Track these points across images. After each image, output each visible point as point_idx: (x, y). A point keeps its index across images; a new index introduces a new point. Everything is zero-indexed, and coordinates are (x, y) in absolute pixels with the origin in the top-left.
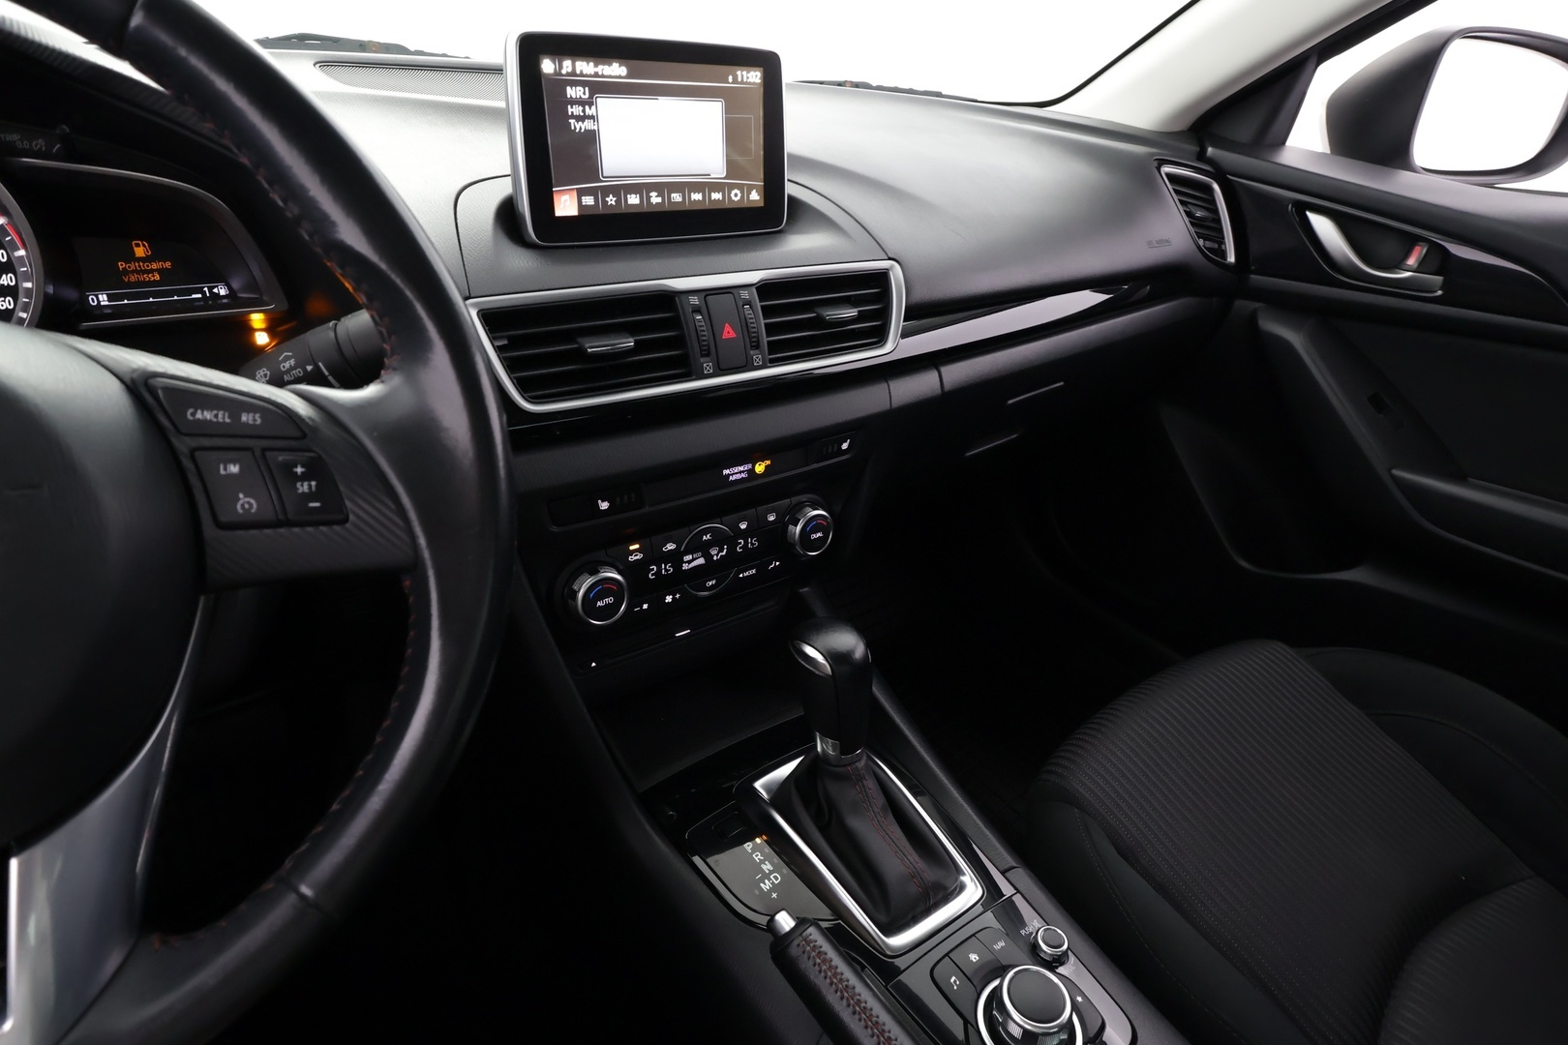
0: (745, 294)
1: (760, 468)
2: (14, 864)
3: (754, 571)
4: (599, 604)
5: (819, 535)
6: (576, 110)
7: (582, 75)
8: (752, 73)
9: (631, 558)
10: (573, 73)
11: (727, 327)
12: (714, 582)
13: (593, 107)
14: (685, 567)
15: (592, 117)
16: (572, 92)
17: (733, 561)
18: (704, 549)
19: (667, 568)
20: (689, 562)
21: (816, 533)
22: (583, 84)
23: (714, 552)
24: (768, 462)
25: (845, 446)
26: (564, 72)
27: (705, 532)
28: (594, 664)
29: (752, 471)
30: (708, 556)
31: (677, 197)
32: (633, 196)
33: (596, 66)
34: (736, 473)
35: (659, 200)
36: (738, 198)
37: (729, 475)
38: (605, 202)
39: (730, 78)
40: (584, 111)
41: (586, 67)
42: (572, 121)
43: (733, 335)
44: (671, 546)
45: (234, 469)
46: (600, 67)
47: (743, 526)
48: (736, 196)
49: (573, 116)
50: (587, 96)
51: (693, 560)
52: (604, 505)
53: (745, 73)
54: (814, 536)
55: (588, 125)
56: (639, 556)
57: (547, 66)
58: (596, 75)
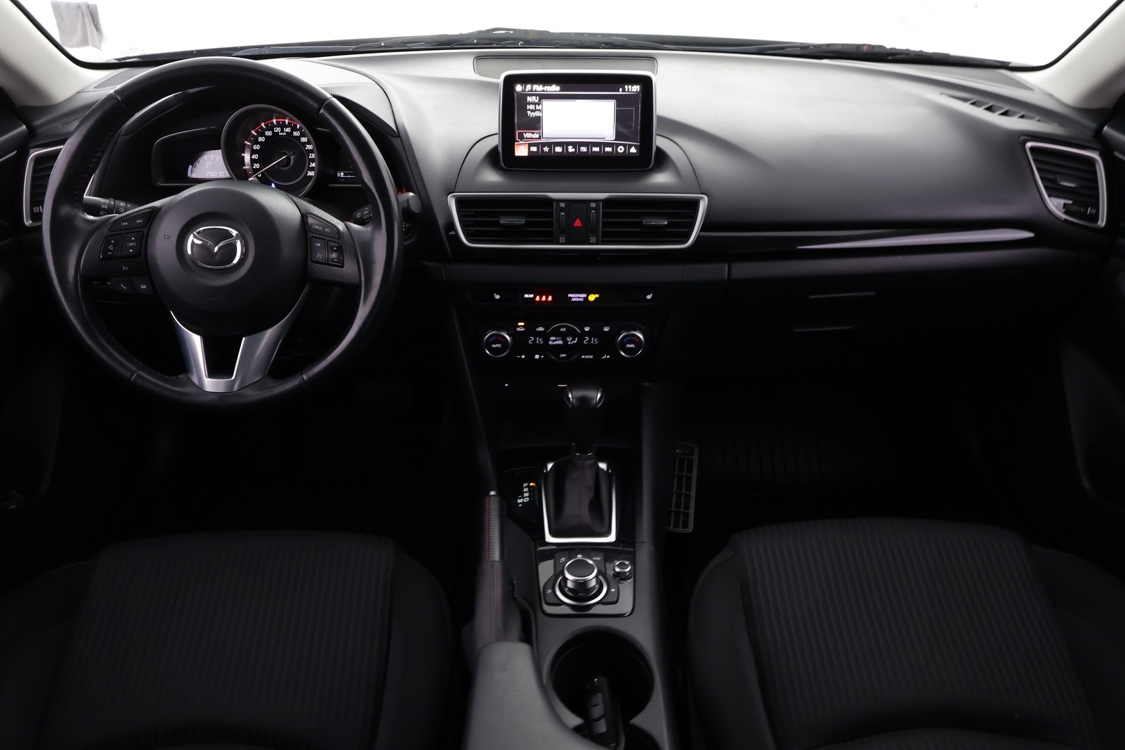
0: (593, 205)
1: (592, 298)
2: (244, 338)
3: (592, 357)
4: (493, 346)
5: (632, 346)
6: (532, 107)
7: (536, 91)
8: (635, 86)
9: (518, 329)
10: (532, 90)
11: (578, 221)
12: (565, 355)
13: (540, 106)
14: (550, 343)
15: (540, 110)
16: (529, 99)
17: (580, 348)
18: (563, 336)
19: (540, 341)
20: (554, 341)
21: (631, 344)
22: (536, 95)
23: (569, 339)
24: (597, 296)
25: (649, 297)
26: (527, 90)
27: (563, 327)
28: (507, 385)
29: (586, 299)
30: (565, 342)
31: (584, 149)
32: (559, 147)
33: (543, 86)
34: (576, 297)
35: (573, 150)
36: (622, 151)
37: (571, 298)
38: (542, 150)
39: (621, 90)
40: (535, 107)
41: (538, 88)
42: (529, 112)
43: (580, 225)
44: (541, 329)
45: (319, 245)
46: (546, 87)
47: (587, 329)
48: (621, 149)
49: (529, 110)
50: (538, 100)
51: (555, 340)
52: (497, 297)
53: (630, 87)
54: (628, 346)
55: (537, 114)
56: (523, 329)
57: (519, 88)
58: (543, 91)
